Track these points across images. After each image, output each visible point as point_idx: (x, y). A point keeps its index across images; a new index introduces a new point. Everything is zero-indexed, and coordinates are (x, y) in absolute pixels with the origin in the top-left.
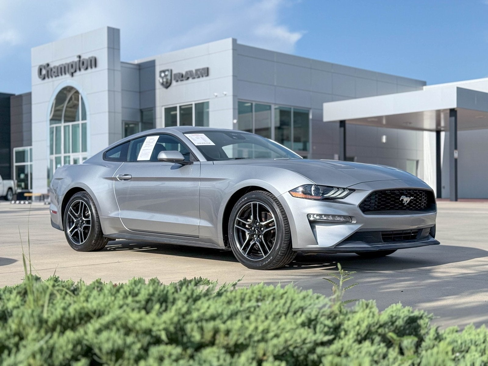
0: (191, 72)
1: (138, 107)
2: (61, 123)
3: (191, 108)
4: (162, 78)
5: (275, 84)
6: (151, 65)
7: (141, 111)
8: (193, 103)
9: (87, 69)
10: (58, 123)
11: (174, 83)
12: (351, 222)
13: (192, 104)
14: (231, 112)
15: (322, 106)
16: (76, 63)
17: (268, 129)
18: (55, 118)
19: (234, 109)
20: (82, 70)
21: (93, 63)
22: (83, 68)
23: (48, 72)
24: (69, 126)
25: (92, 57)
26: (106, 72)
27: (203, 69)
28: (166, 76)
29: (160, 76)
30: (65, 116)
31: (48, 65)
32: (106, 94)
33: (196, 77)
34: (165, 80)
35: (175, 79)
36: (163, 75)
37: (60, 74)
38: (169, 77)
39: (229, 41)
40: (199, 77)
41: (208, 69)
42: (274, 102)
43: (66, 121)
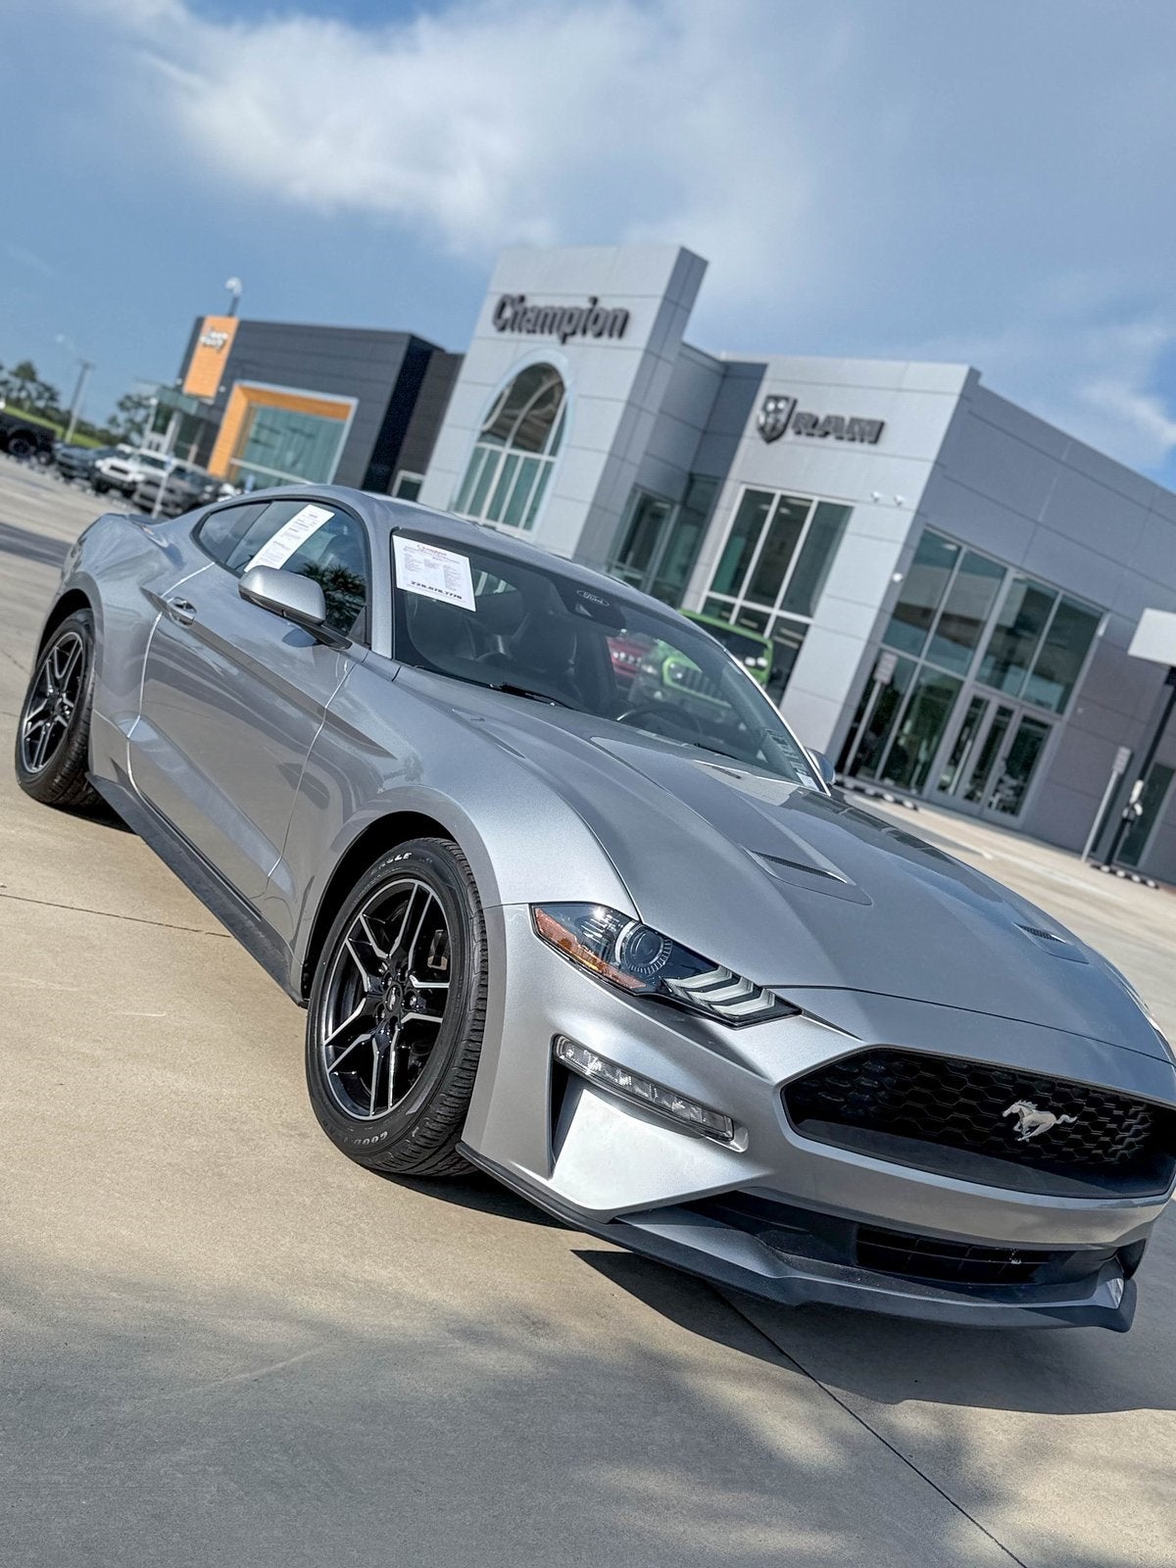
0: (840, 420)
1: (687, 468)
2: (503, 445)
3: (807, 509)
4: (767, 414)
5: (1040, 519)
6: (753, 374)
7: (692, 479)
8: (816, 499)
9: (599, 334)
10: (499, 444)
11: (790, 434)
12: (726, 1140)
13: (811, 501)
14: (896, 550)
15: (1140, 615)
16: (581, 311)
17: (976, 624)
18: (496, 432)
19: (906, 545)
20: (590, 334)
21: (619, 324)
22: (592, 330)
23: (516, 314)
24: (517, 457)
25: (621, 310)
26: (638, 355)
27: (871, 422)
28: (777, 410)
29: (764, 408)
30: (518, 434)
31: (522, 299)
32: (620, 407)
33: (846, 436)
34: (771, 420)
35: (794, 427)
36: (771, 406)
37: (538, 329)
38: (783, 417)
39: (962, 371)
40: (853, 439)
41: (882, 425)
42: (1018, 563)
43: (516, 445)
